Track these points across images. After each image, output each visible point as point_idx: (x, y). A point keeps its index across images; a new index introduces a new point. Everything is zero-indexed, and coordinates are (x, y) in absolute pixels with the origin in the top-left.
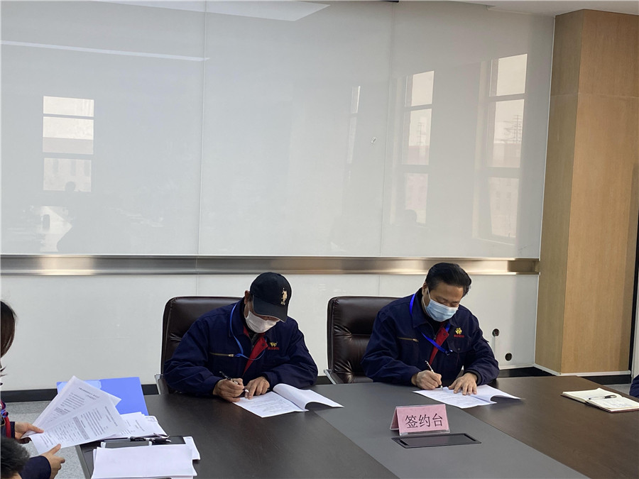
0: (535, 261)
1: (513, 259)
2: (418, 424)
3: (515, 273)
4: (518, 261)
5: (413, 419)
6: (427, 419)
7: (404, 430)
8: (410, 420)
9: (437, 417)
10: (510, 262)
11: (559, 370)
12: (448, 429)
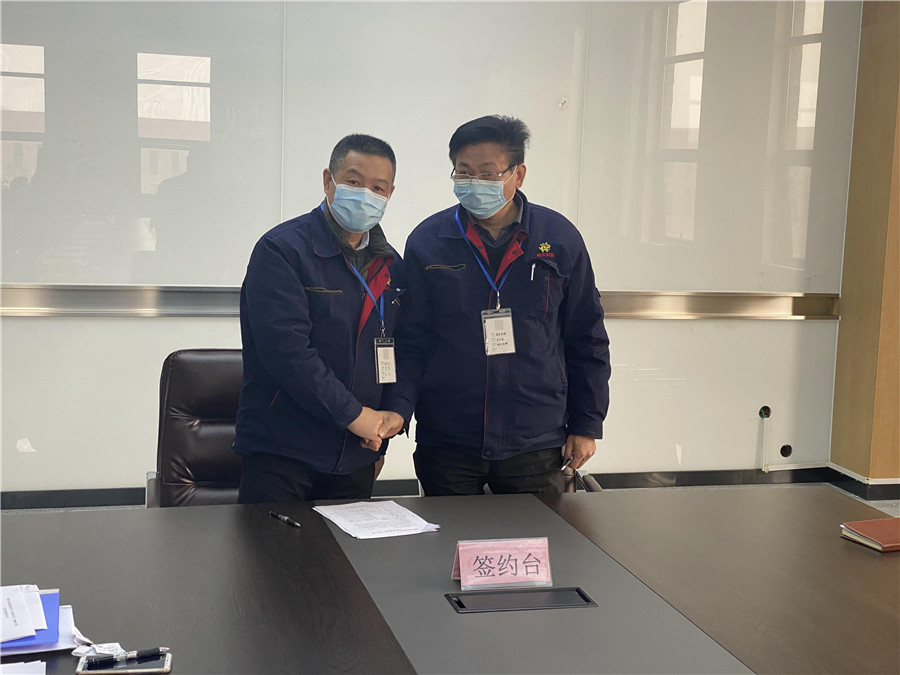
0: (833, 298)
1: (801, 295)
2: (496, 571)
3: (802, 317)
4: (807, 296)
5: (487, 562)
6: (513, 564)
7: (470, 581)
8: (482, 564)
9: (531, 559)
10: (795, 298)
11: (867, 475)
12: (549, 579)
